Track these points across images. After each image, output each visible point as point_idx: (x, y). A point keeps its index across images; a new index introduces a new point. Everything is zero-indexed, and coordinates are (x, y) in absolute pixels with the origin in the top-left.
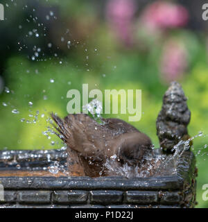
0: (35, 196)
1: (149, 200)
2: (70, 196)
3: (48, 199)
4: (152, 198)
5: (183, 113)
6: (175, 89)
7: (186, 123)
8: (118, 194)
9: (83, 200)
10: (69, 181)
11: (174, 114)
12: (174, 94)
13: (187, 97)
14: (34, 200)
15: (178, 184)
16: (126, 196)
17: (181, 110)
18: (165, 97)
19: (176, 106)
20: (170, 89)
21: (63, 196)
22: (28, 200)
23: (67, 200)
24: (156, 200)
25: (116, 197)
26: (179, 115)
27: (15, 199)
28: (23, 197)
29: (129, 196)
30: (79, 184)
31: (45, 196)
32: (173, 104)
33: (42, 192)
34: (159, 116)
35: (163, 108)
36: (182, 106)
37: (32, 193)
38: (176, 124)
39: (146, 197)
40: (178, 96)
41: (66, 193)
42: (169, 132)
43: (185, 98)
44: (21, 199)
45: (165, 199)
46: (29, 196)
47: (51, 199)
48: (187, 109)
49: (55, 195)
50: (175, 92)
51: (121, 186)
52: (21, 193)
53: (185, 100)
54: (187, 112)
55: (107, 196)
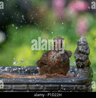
0: (20, 87)
1: (71, 89)
2: (36, 87)
3: (26, 88)
4: (72, 88)
5: (86, 49)
6: (83, 39)
7: (88, 54)
8: (57, 86)
9: (42, 89)
10: (35, 80)
11: (82, 50)
12: (83, 41)
13: (88, 42)
14: (20, 89)
15: (84, 82)
16: (61, 87)
17: (86, 48)
18: (78, 42)
19: (83, 47)
20: (80, 39)
21: (33, 87)
22: (17, 89)
23: (34, 89)
24: (74, 88)
25: (56, 87)
26: (85, 51)
27: (11, 88)
28: (15, 87)
29: (62, 87)
30: (40, 82)
31: (24, 87)
32: (82, 46)
33: (23, 85)
34: (76, 51)
35: (77, 47)
36: (86, 47)
37: (19, 86)
38: (84, 54)
39: (70, 87)
40: (84, 42)
41: (34, 85)
42: (80, 58)
43: (87, 43)
44: (14, 88)
45: (78, 88)
46: (18, 87)
47: (27, 88)
48: (88, 48)
49: (29, 87)
50: (83, 40)
51: (59, 83)
52: (14, 86)
53: (87, 44)
54: (89, 49)
55: (52, 87)
